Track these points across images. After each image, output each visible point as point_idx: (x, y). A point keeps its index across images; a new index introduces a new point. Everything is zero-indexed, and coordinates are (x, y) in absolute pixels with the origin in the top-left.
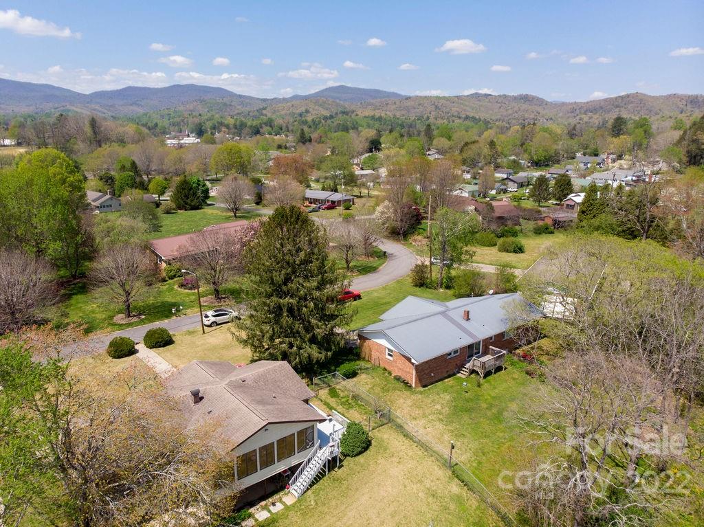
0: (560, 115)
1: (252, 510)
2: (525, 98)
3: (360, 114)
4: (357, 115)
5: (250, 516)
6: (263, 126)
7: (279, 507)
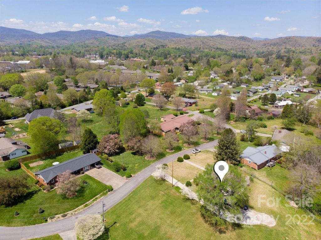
0: (259, 46)
2: (243, 38)
3: (170, 47)
4: (169, 47)
6: (129, 53)
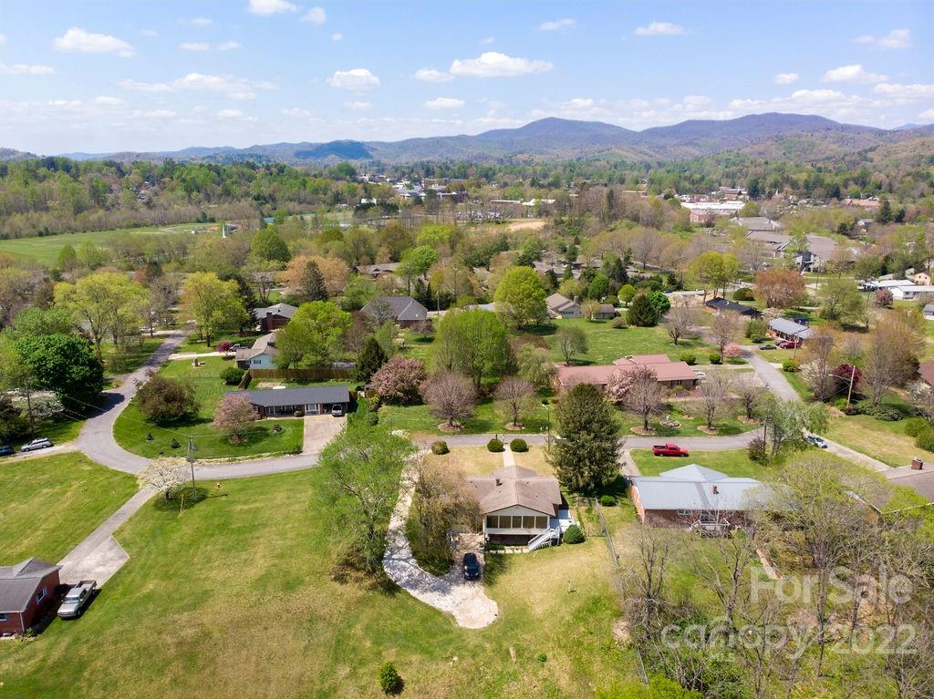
1: (506, 547)
5: (503, 549)
6: (851, 183)
7: (519, 551)
